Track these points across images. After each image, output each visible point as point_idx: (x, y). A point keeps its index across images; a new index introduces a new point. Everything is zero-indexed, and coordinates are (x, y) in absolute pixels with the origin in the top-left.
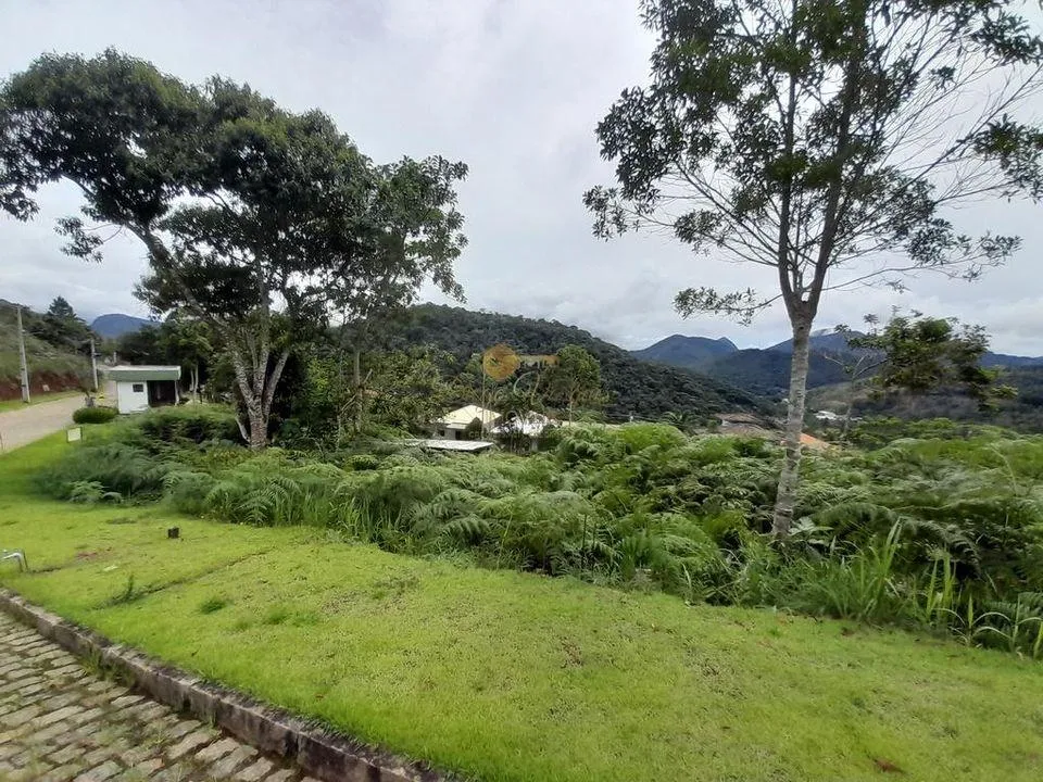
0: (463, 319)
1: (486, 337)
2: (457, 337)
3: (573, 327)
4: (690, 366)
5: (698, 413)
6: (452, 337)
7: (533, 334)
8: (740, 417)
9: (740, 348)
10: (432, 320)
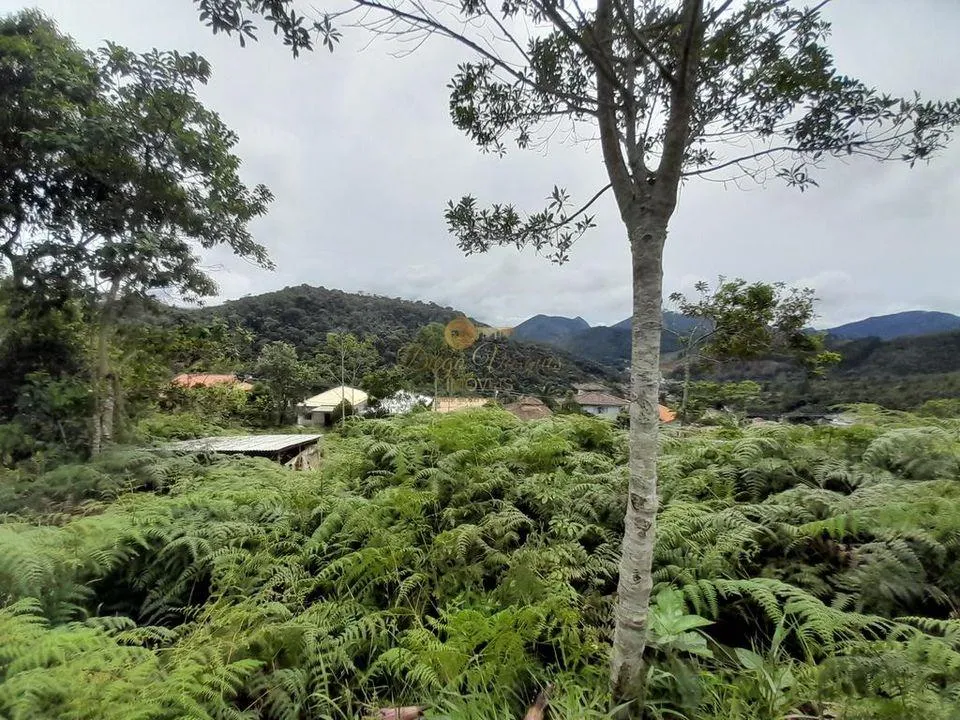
0: (341, 301)
1: (364, 318)
2: (336, 318)
3: (448, 308)
4: (552, 342)
5: (560, 382)
6: (330, 319)
7: (411, 315)
8: (592, 386)
9: (591, 326)
10: (309, 302)
